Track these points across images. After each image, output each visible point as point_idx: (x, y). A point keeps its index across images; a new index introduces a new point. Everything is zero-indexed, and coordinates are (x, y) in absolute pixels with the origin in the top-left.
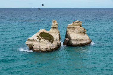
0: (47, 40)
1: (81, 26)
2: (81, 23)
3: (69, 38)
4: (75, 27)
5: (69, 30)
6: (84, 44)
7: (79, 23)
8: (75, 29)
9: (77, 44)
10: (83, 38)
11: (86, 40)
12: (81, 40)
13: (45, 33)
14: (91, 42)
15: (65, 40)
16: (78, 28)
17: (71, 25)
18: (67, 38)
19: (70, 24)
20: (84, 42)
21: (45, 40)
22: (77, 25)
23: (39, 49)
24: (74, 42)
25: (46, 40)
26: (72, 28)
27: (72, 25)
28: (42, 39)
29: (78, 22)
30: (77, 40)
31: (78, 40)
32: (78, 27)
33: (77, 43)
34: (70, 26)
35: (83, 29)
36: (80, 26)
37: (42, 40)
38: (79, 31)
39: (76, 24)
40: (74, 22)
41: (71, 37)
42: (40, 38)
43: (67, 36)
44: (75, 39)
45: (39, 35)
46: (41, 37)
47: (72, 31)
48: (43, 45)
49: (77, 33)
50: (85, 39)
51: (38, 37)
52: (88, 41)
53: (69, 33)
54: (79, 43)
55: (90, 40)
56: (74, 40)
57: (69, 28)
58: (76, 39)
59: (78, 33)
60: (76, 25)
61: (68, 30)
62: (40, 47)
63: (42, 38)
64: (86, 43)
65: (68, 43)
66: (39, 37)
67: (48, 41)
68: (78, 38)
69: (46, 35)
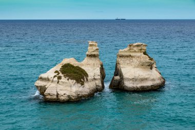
0: (72, 79)
1: (145, 53)
2: (145, 48)
4: (132, 54)
5: (121, 61)
6: (148, 87)
7: (140, 48)
8: (133, 59)
9: (134, 88)
10: (147, 77)
11: (153, 80)
12: (143, 80)
14: (164, 82)
16: (138, 57)
19: (123, 50)
20: (149, 84)
21: (68, 80)
22: (137, 51)
23: (55, 97)
24: (128, 84)
25: (70, 80)
26: (127, 56)
27: (126, 52)
28: (63, 78)
29: (138, 46)
30: (134, 80)
31: (136, 80)
32: (139, 54)
33: (135, 86)
34: (123, 54)
35: (148, 60)
36: (142, 54)
37: (64, 79)
38: (140, 62)
39: (135, 49)
40: (130, 46)
41: (123, 74)
44: (130, 77)
45: (58, 70)
46: (62, 74)
47: (128, 62)
48: (65, 89)
49: (135, 67)
50: (152, 78)
51: (56, 74)
52: (158, 82)
53: (121, 66)
54: (139, 85)
55: (162, 80)
56: (129, 80)
57: (121, 56)
58: (132, 77)
59: (137, 67)
60: (135, 51)
61: (119, 60)
62: (58, 93)
63: (64, 76)
64: (152, 86)
65: (118, 85)
67: (75, 81)
68: (137, 75)
69: (73, 69)
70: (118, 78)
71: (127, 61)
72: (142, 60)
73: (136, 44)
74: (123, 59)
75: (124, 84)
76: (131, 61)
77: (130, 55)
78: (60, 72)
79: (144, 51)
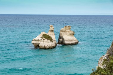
0: (49, 40)
3: (63, 39)
4: (66, 30)
8: (67, 32)
10: (73, 39)
11: (75, 40)
12: (71, 40)
13: (46, 35)
14: (78, 42)
16: (69, 31)
17: (63, 29)
20: (73, 42)
21: (47, 40)
24: (66, 42)
26: (64, 31)
29: (68, 27)
30: (68, 40)
31: (69, 41)
35: (73, 32)
38: (70, 33)
39: (68, 28)
40: (65, 27)
42: (43, 38)
43: (60, 37)
45: (42, 36)
48: (47, 44)
49: (68, 35)
52: (76, 41)
53: (63, 35)
54: (70, 42)
56: (66, 40)
57: (62, 31)
60: (67, 29)
63: (45, 39)
64: (75, 43)
70: (61, 40)
71: (64, 33)
72: (71, 32)
73: (68, 26)
74: (63, 32)
75: (64, 42)
79: (70, 29)
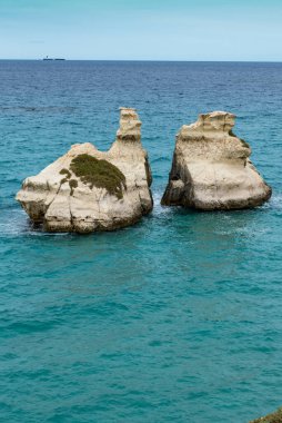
0: (98, 186)
1: (231, 134)
2: (232, 122)
3: (187, 179)
4: (207, 135)
5: (185, 148)
6: (242, 201)
7: (223, 122)
8: (210, 145)
9: (215, 203)
10: (239, 181)
11: (251, 188)
12: (231, 187)
13: (93, 160)
14: (269, 194)
15: (170, 186)
16: (220, 141)
17: (191, 128)
18: (176, 179)
20: (242, 195)
21: (91, 187)
22: (217, 127)
23: (68, 223)
24: (204, 197)
25: (95, 188)
26: (197, 140)
27: (195, 130)
28: (80, 183)
29: (219, 117)
30: (215, 187)
31: (218, 188)
32: (220, 135)
33: (216, 199)
34: (189, 134)
35: (240, 146)
36: (226, 134)
37: (82, 187)
38: (225, 150)
39: (214, 124)
40: (204, 117)
41: (193, 176)
42: (73, 177)
43: (177, 172)
44: (207, 183)
45: (67, 168)
46: (77, 175)
47: (198, 150)
48: (85, 206)
49: (215, 161)
50: (248, 183)
51: (64, 176)
52: (259, 192)
53: (187, 159)
54: (224, 198)
55: (267, 188)
56: (204, 187)
57: (186, 139)
58: (212, 182)
59: (220, 161)
60: (214, 129)
61: (182, 147)
62: (74, 215)
63: (82, 180)
64: (249, 199)
65: (180, 200)
66: (69, 176)
67: (105, 191)
68: (220, 178)
69: (97, 166)
70: (179, 184)
71: (197, 148)
72: (229, 147)
73: (215, 113)
74: (189, 145)
75: (193, 196)
76: (206, 148)
77: (203, 138)
78: (71, 172)
79: (229, 128)
